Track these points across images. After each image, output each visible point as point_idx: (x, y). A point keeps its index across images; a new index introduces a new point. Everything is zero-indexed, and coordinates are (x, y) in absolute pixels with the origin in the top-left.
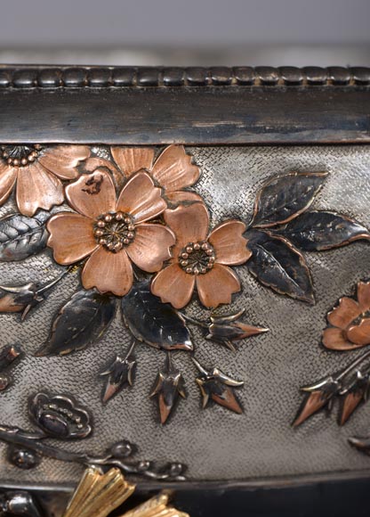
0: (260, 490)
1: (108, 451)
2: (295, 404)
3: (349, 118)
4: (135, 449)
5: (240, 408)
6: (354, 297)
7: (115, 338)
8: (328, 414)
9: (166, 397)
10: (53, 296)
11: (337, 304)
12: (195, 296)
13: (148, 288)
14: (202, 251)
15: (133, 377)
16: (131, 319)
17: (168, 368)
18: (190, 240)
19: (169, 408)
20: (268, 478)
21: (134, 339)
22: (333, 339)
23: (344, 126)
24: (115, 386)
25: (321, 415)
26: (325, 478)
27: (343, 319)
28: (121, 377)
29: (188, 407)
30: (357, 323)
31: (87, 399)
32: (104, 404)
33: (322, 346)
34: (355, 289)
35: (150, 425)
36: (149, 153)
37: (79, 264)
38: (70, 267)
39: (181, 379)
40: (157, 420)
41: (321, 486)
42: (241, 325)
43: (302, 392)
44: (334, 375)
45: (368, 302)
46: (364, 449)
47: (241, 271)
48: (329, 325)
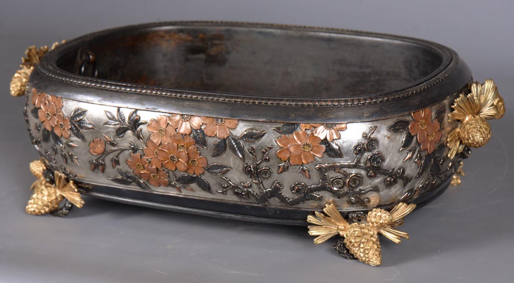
1: (61, 167)
2: (90, 165)
5: (78, 164)
6: (94, 142)
7: (52, 141)
9: (64, 157)
10: (41, 128)
11: (90, 143)
12: (62, 135)
13: (54, 131)
14: (62, 124)
15: (57, 151)
16: (53, 138)
17: (62, 151)
18: (60, 121)
19: (65, 160)
21: (55, 142)
22: (92, 152)
24: (55, 152)
25: (97, 169)
27: (93, 147)
29: (69, 160)
30: (96, 148)
32: (55, 156)
33: (89, 152)
34: (93, 140)
36: (56, 98)
38: (42, 122)
39: (65, 154)
40: (65, 162)
42: (71, 144)
44: (95, 160)
45: (97, 144)
46: (113, 180)
47: (70, 131)
48: (90, 148)
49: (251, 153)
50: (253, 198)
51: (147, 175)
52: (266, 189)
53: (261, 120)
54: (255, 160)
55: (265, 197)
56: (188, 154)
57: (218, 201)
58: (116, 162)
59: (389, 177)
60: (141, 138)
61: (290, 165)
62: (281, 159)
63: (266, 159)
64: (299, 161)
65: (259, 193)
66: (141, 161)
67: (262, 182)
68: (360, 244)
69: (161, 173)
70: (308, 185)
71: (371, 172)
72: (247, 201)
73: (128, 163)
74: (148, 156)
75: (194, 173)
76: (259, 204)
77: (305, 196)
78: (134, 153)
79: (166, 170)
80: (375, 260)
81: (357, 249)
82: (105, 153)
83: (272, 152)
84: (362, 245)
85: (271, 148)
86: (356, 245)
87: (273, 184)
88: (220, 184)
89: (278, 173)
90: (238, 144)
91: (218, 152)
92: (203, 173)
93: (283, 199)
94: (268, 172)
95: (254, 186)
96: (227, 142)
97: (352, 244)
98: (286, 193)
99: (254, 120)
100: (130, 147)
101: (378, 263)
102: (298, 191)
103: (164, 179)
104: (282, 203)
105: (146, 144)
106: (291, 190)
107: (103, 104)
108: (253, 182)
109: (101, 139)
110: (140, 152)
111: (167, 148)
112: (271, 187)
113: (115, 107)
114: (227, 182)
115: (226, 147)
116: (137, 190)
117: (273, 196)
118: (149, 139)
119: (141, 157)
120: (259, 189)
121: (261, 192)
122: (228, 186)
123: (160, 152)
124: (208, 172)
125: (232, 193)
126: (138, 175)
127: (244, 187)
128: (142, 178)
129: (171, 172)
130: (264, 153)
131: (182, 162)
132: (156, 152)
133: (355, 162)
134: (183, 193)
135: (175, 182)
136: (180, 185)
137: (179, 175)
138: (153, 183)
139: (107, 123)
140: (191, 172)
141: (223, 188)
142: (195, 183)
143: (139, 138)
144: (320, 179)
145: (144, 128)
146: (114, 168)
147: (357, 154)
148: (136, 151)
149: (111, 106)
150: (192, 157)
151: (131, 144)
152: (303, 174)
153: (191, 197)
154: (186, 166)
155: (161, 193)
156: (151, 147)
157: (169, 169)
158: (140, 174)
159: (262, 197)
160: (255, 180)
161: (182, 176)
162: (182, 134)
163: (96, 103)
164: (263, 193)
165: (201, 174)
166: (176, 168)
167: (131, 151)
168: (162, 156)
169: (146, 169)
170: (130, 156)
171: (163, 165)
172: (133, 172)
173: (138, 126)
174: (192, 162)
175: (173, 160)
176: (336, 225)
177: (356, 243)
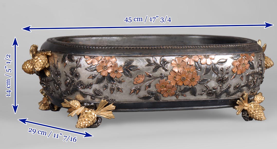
0: (125, 103)
1: (104, 97)
2: (130, 91)
3: (137, 53)
4: (108, 97)
5: (122, 92)
6: (138, 77)
7: (105, 82)
9: (112, 90)
10: (97, 76)
11: (135, 78)
12: (116, 76)
13: (109, 75)
14: (117, 71)
15: (108, 87)
16: (107, 79)
17: (112, 86)
18: (115, 69)
19: (112, 91)
20: (127, 102)
21: (108, 82)
22: (135, 83)
23: (136, 54)
24: (105, 88)
25: (134, 93)
26: (135, 102)
27: (136, 80)
28: (106, 87)
29: (115, 91)
30: (138, 80)
31: (102, 90)
32: (104, 91)
33: (133, 83)
35: (110, 94)
36: (110, 57)
37: (100, 72)
38: (99, 72)
39: (114, 88)
40: (111, 93)
41: (134, 103)
42: (122, 80)
43: (131, 90)
44: (135, 88)
45: (139, 78)
46: (140, 98)
47: (122, 73)
48: (134, 81)
49: (221, 70)
50: (215, 95)
51: (165, 91)
52: (223, 89)
53: (225, 54)
54: (222, 74)
56: (192, 75)
57: (196, 100)
58: (149, 86)
60: (168, 70)
61: (237, 74)
62: (233, 72)
63: (227, 73)
64: (240, 72)
66: (165, 83)
67: (223, 86)
68: (259, 111)
69: (174, 88)
70: (241, 84)
73: (156, 85)
74: (169, 80)
75: (192, 86)
76: (216, 98)
77: (239, 90)
81: (257, 113)
82: (143, 82)
83: (230, 69)
85: (230, 67)
87: (227, 86)
88: (202, 90)
89: (231, 80)
90: (216, 67)
91: (207, 72)
92: (196, 85)
93: (228, 93)
94: (227, 80)
95: (219, 88)
96: (211, 66)
97: (255, 111)
98: (232, 90)
99: (222, 54)
100: (160, 76)
101: (265, 119)
102: (237, 88)
103: (173, 92)
104: (227, 95)
105: (170, 73)
106: (234, 88)
107: (144, 55)
108: (219, 86)
109: (143, 74)
110: (165, 78)
111: (181, 74)
112: (226, 88)
113: (151, 56)
114: (206, 88)
115: (210, 69)
116: (153, 101)
117: (225, 92)
118: (172, 70)
119: (166, 81)
120: (221, 89)
121: (220, 91)
122: (206, 90)
123: (178, 76)
124: (199, 84)
125: (206, 94)
126: (159, 92)
127: (214, 89)
128: (160, 93)
129: (179, 87)
130: (227, 70)
131: (188, 80)
132: (175, 77)
133: (258, 71)
134: (179, 99)
135: (179, 92)
136: (180, 94)
137: (182, 88)
138: (165, 95)
139: (148, 65)
140: (190, 85)
141: (203, 91)
142: (189, 91)
143: (166, 70)
144: (246, 80)
145: (169, 65)
146: (145, 90)
147: (258, 67)
148: (163, 78)
149: (149, 56)
150: (194, 76)
151: (161, 74)
152: (241, 78)
153: (182, 100)
154: (189, 82)
155: (166, 101)
156: (172, 74)
157: (179, 85)
158: (161, 91)
159: (220, 94)
160: (221, 84)
161: (185, 88)
162: (190, 65)
163: (140, 56)
164: (222, 91)
165: (195, 86)
166: (183, 84)
167: (160, 79)
168: (178, 78)
169: (166, 87)
170: (159, 81)
171: (176, 84)
172: (157, 91)
173: (166, 64)
174: (193, 79)
175: (183, 79)
176: (244, 104)
177: (257, 110)
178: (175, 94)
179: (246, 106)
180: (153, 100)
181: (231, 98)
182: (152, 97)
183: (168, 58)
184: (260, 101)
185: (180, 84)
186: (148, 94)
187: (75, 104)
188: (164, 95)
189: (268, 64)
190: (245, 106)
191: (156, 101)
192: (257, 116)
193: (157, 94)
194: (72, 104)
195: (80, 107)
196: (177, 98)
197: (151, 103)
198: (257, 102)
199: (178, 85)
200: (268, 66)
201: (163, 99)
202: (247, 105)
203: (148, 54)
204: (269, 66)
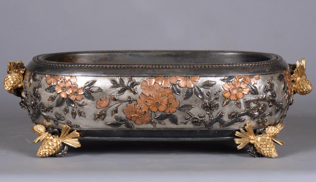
0: (92, 130)
1: (67, 122)
2: (94, 116)
4: (71, 122)
5: (85, 117)
6: (101, 100)
7: (65, 105)
8: (100, 118)
9: (74, 114)
10: (56, 98)
11: (98, 101)
12: (76, 99)
13: (69, 97)
14: (77, 92)
15: (68, 111)
16: (67, 102)
17: (73, 110)
18: (75, 90)
19: (74, 116)
21: (68, 105)
22: (98, 107)
23: (101, 73)
24: (66, 112)
25: (99, 119)
27: (99, 104)
29: (77, 116)
30: (101, 104)
31: (63, 114)
32: (65, 115)
33: (96, 107)
34: (101, 99)
35: (72, 119)
36: (70, 77)
37: (60, 93)
38: (58, 94)
39: (75, 112)
40: (73, 118)
41: (102, 130)
42: (83, 104)
44: (99, 112)
45: (103, 101)
46: (108, 125)
47: (83, 95)
48: (97, 104)
49: (208, 95)
50: (203, 124)
51: (136, 117)
52: (213, 117)
53: (213, 76)
54: (209, 99)
55: (212, 123)
56: (168, 100)
57: (180, 129)
58: (116, 111)
59: (277, 107)
60: (136, 93)
61: (230, 100)
62: (225, 97)
63: (217, 98)
64: (236, 98)
65: (208, 121)
66: (135, 108)
67: (212, 113)
68: (267, 146)
69: (146, 115)
70: (239, 112)
71: (271, 103)
72: (199, 127)
73: (124, 110)
74: (139, 104)
75: (170, 112)
76: (206, 128)
77: (236, 119)
78: (130, 103)
79: (150, 112)
80: (275, 154)
81: (265, 148)
82: (108, 106)
83: (220, 94)
84: (268, 146)
85: (220, 91)
86: (264, 146)
87: (218, 114)
88: (185, 117)
89: (223, 106)
90: (200, 90)
91: (188, 96)
92: (175, 111)
93: (222, 123)
94: (217, 106)
95: (207, 116)
96: (193, 90)
97: (262, 146)
98: (226, 119)
99: (209, 75)
100: (128, 100)
101: (277, 155)
102: (233, 117)
103: (147, 119)
104: (221, 125)
105: (139, 96)
106: (229, 116)
107: (108, 75)
108: (207, 113)
109: (107, 97)
110: (134, 103)
111: (154, 98)
112: (217, 116)
113: (117, 77)
114: (190, 115)
115: (192, 93)
116: (125, 129)
117: (217, 121)
118: (142, 93)
119: (135, 105)
120: (210, 117)
121: (210, 120)
122: (190, 118)
123: (149, 100)
124: (179, 110)
125: (191, 122)
126: (129, 118)
127: (201, 117)
128: (131, 120)
129: (153, 113)
130: (215, 94)
131: (163, 105)
132: (146, 101)
133: (264, 97)
134: (157, 127)
135: (154, 120)
136: (156, 121)
137: (159, 114)
138: (138, 122)
139: (112, 87)
140: (167, 111)
141: (186, 120)
142: (168, 119)
143: (135, 93)
144: (246, 108)
145: (138, 87)
146: (112, 115)
147: (265, 92)
148: (132, 102)
149: (114, 76)
150: (170, 101)
151: (128, 98)
152: (237, 105)
153: (161, 129)
154: (165, 107)
155: (141, 129)
156: (143, 98)
157: (153, 111)
158: (131, 117)
159: (210, 123)
160: (208, 112)
161: (161, 115)
162: (165, 88)
163: (103, 75)
164: (211, 120)
165: (173, 112)
166: (158, 110)
167: (128, 103)
168: (150, 103)
169: (136, 113)
170: (127, 106)
171: (149, 109)
172: (126, 116)
173: (134, 86)
174: (169, 104)
175: (158, 104)
176: (249, 137)
177: (265, 145)
178: (149, 121)
179: (252, 140)
180: (124, 127)
181: (228, 128)
182: (123, 124)
183: (137, 79)
184: (272, 133)
185: (155, 109)
186: (117, 120)
187: (38, 129)
188: (136, 122)
189: (304, 88)
190: (250, 139)
191: (128, 129)
192: (265, 152)
193: (127, 121)
194: (35, 129)
195: (45, 132)
196: (154, 126)
197: (122, 131)
198: (268, 135)
199: (151, 111)
200: (304, 91)
201: (136, 127)
202: (253, 138)
203: (113, 74)
204: (306, 91)
